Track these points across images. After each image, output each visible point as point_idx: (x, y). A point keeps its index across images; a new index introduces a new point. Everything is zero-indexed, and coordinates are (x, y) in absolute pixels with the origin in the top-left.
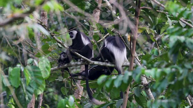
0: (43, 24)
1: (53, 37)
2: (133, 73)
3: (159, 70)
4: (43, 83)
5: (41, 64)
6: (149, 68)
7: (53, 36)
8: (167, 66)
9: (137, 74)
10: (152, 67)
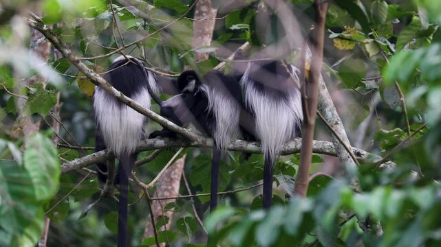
0: (45, 28)
1: (77, 67)
2: (317, 202)
3: (397, 196)
4: (37, 216)
5: (33, 157)
6: (367, 189)
7: (78, 61)
8: (420, 184)
9: (327, 207)
10: (377, 183)
